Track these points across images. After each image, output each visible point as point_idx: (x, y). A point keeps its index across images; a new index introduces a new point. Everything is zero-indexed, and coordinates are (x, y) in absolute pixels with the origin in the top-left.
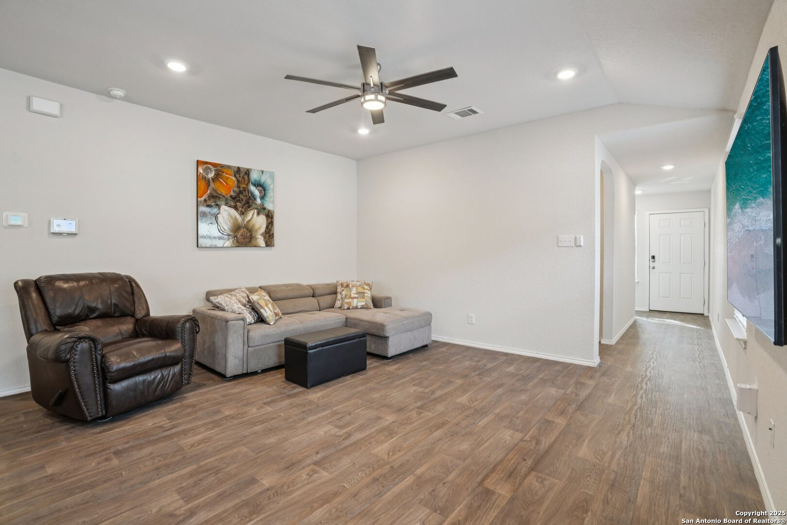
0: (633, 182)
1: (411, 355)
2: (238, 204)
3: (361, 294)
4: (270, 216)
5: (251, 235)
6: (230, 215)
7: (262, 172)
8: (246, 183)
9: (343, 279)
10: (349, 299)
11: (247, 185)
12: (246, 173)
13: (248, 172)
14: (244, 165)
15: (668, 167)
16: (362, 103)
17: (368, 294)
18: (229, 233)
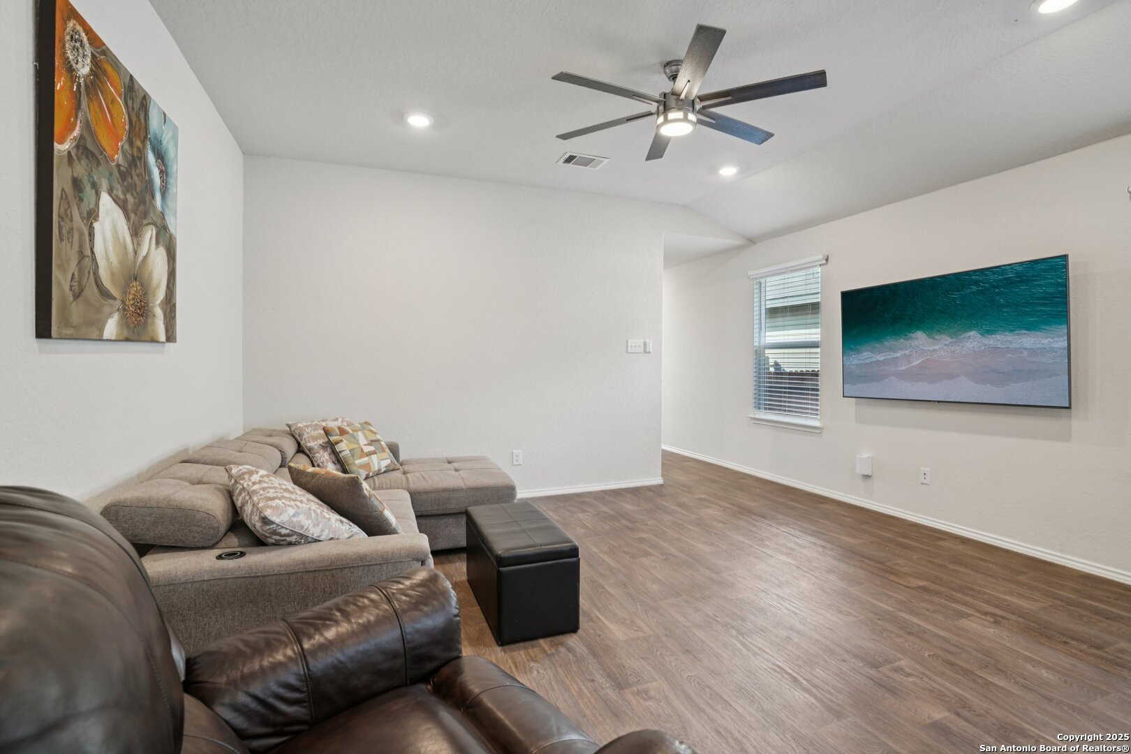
2: (129, 198)
4: (171, 254)
5: (146, 303)
6: (114, 231)
7: (164, 116)
8: (142, 134)
11: (143, 142)
12: (142, 104)
13: (145, 102)
14: (139, 77)
16: (658, 127)
18: (114, 292)
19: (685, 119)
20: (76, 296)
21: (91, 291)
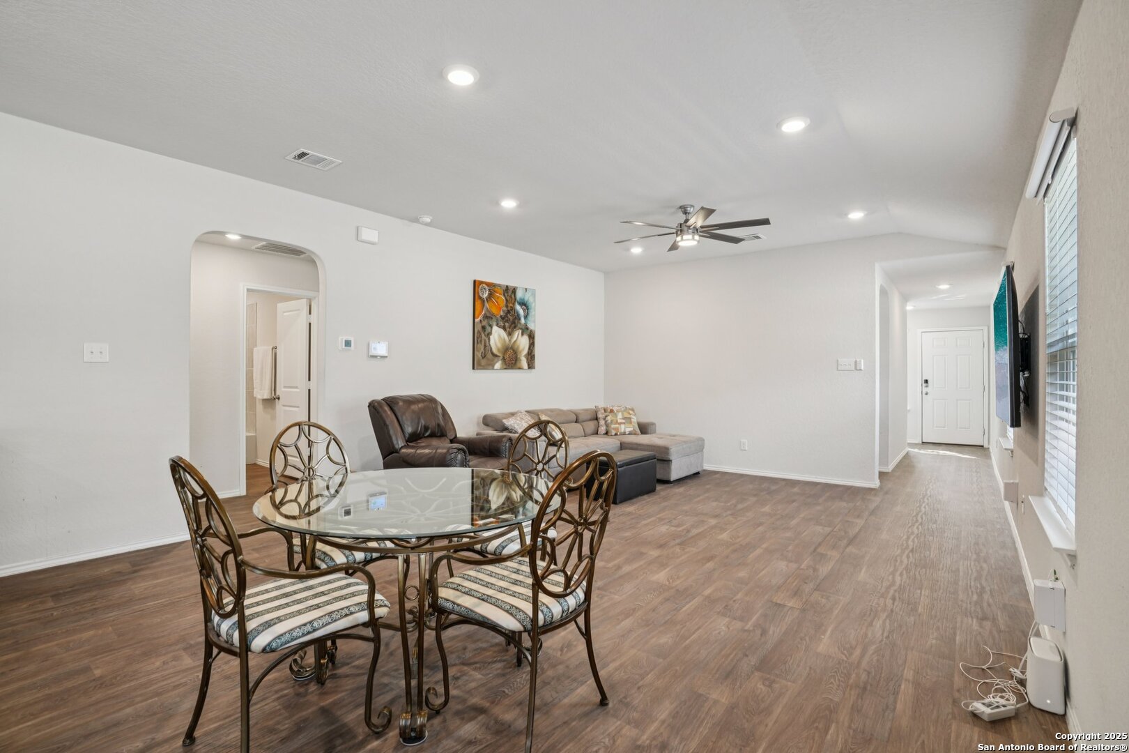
0: (905, 298)
1: (689, 481)
2: (507, 324)
3: (628, 420)
4: (531, 337)
5: (516, 357)
6: (500, 336)
7: (526, 289)
8: (513, 302)
9: (601, 405)
10: (616, 424)
11: (514, 304)
12: (513, 292)
13: (514, 290)
14: (511, 284)
15: (944, 287)
17: (634, 420)
18: (498, 354)
19: (693, 239)
20: (483, 358)
21: (489, 356)
